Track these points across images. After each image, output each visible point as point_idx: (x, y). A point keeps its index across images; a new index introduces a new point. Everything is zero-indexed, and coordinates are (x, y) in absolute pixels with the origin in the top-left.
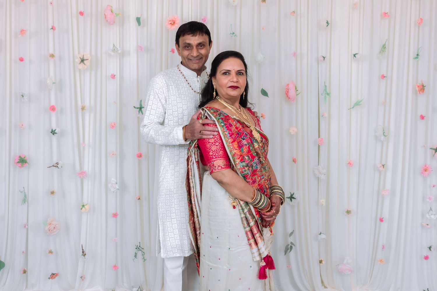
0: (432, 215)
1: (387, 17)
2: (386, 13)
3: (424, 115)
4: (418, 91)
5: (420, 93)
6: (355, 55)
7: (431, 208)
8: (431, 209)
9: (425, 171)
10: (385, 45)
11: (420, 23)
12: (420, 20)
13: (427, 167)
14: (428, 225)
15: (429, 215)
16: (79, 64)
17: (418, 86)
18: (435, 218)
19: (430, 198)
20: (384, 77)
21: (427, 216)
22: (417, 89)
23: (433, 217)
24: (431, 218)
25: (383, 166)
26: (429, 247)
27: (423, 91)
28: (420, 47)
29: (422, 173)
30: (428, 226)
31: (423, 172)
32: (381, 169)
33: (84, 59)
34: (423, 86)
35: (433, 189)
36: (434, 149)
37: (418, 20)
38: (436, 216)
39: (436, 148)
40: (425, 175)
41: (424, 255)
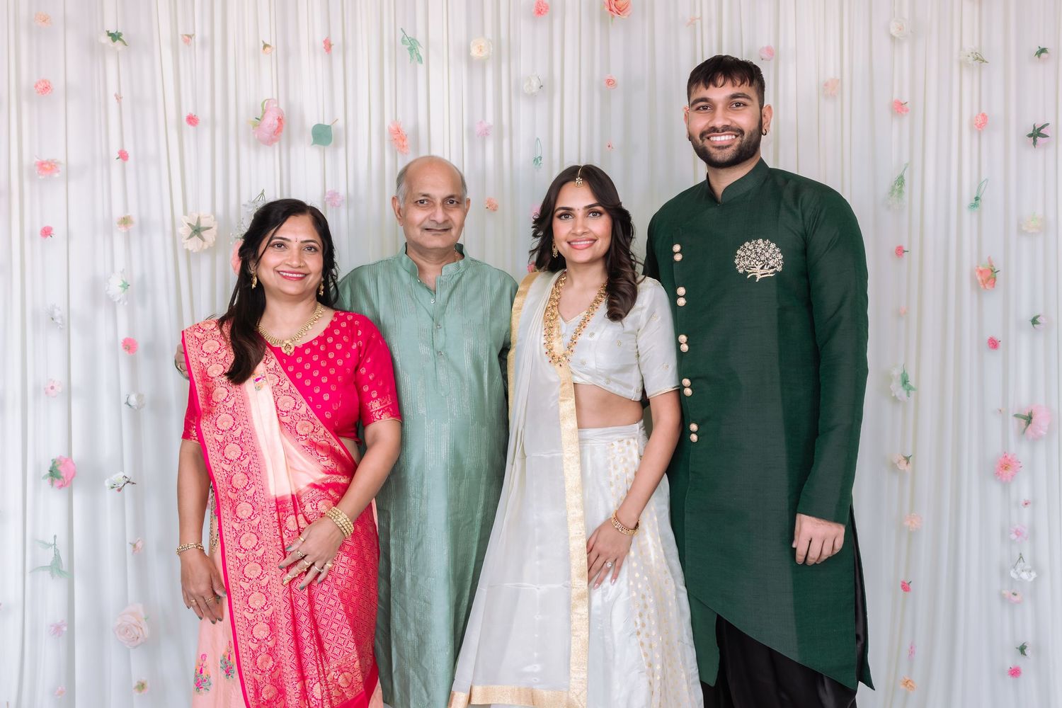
0: (1023, 571)
1: (905, 113)
2: (902, 104)
3: (998, 336)
4: (981, 283)
5: (985, 287)
7: (1021, 554)
8: (1021, 557)
9: (1006, 468)
10: (902, 177)
11: (981, 125)
12: (980, 119)
13: (1010, 460)
14: (1015, 594)
15: (1017, 573)
16: (187, 239)
17: (981, 272)
18: (1031, 579)
19: (1018, 533)
20: (904, 251)
21: (1013, 574)
22: (980, 278)
23: (1024, 575)
24: (1021, 578)
25: (907, 459)
26: (1019, 646)
27: (995, 283)
28: (983, 179)
29: (998, 474)
30: (1017, 598)
31: (1001, 472)
32: (903, 466)
33: (201, 226)
34: (992, 271)
35: (1026, 510)
36: (1025, 418)
37: (977, 117)
38: (1034, 574)
39: (1027, 415)
40: (1004, 479)
41: (1009, 664)
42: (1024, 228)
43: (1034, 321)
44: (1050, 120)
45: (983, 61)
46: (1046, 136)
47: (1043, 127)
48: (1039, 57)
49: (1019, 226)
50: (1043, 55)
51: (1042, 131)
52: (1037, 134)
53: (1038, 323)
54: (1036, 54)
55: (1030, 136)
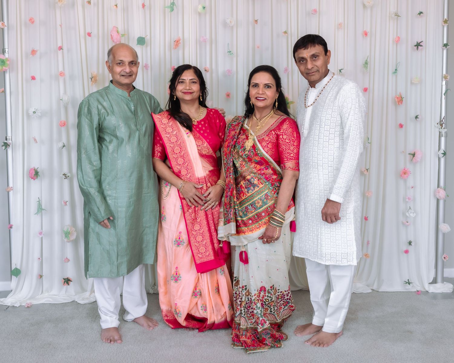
0: (411, 213)
3: (403, 123)
4: (397, 102)
5: (399, 104)
6: (340, 71)
8: (410, 208)
9: (405, 174)
10: (367, 61)
11: (397, 41)
12: (397, 38)
13: (406, 171)
14: (407, 222)
15: (409, 214)
17: (397, 98)
18: (414, 216)
19: (409, 199)
20: (367, 90)
21: (407, 214)
22: (397, 100)
23: (412, 215)
24: (410, 216)
25: (367, 170)
26: (409, 242)
27: (402, 102)
28: (398, 62)
30: (408, 224)
31: (402, 175)
32: (366, 173)
34: (401, 97)
35: (412, 190)
36: (412, 155)
37: (396, 38)
38: (415, 214)
39: (413, 153)
40: (404, 178)
41: (405, 249)
42: (413, 82)
43: (416, 117)
44: (423, 40)
45: (399, 16)
46: (421, 46)
47: (421, 42)
48: (420, 15)
49: (411, 81)
50: (421, 14)
51: (420, 44)
52: (418, 45)
53: (418, 118)
54: (419, 14)
55: (415, 46)
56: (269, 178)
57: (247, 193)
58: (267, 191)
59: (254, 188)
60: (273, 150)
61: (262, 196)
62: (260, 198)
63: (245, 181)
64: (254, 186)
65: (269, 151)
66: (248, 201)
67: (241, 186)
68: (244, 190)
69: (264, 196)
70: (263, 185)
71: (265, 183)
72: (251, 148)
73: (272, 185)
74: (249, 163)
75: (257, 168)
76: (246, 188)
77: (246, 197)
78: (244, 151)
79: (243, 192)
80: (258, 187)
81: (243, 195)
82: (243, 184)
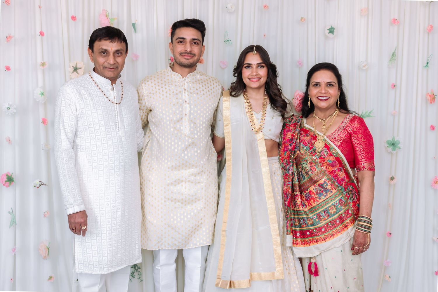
1: (397, 24)
2: (395, 20)
5: (431, 102)
10: (394, 52)
11: (430, 30)
17: (430, 96)
28: (430, 54)
37: (428, 27)
56: (342, 182)
57: (318, 199)
58: (341, 196)
59: (327, 193)
60: (347, 150)
61: (336, 202)
62: (334, 204)
63: (315, 186)
64: (327, 191)
65: (343, 150)
66: (320, 208)
67: (310, 191)
68: (315, 196)
69: (338, 201)
70: (337, 190)
71: (338, 188)
72: (324, 148)
73: (345, 189)
74: (320, 164)
75: (329, 170)
76: (317, 193)
77: (318, 203)
78: (314, 152)
79: (313, 198)
80: (331, 192)
81: (314, 201)
82: (314, 189)
